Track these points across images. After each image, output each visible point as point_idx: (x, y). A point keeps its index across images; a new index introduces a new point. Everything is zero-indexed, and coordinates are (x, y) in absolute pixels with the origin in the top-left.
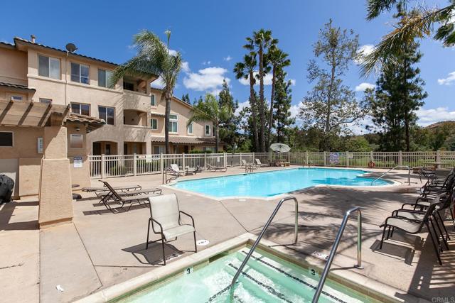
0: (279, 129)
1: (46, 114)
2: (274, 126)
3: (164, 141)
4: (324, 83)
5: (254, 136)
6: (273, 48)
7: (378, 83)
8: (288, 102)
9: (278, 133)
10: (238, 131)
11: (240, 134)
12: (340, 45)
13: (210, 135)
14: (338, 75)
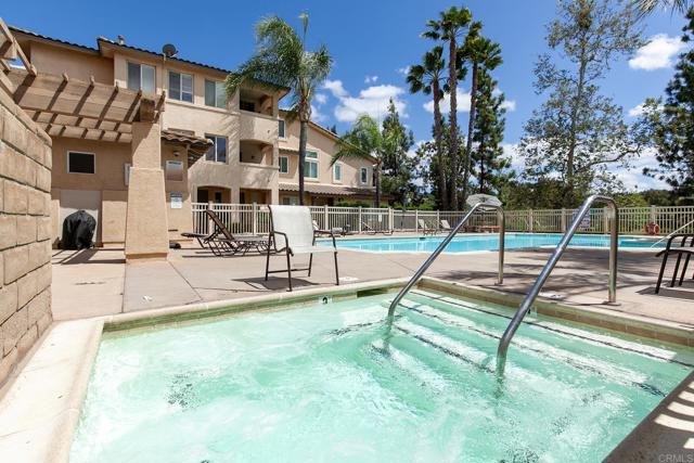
0: (482, 176)
1: (134, 104)
2: (473, 173)
3: (298, 189)
4: (564, 94)
5: (440, 190)
6: (473, 35)
8: (498, 130)
9: (481, 183)
10: (413, 181)
11: (415, 187)
12: (596, 25)
13: (369, 184)
14: (591, 78)
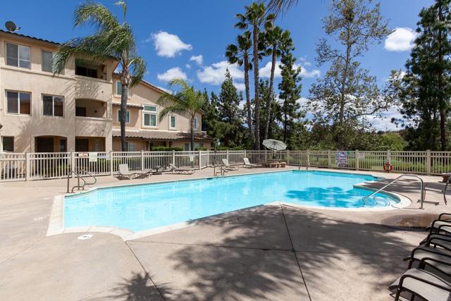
0: (286, 123)
4: (338, 67)
6: (269, 25)
7: (407, 66)
8: (296, 92)
9: (285, 127)
12: (356, 19)
13: (198, 130)
14: (355, 56)
